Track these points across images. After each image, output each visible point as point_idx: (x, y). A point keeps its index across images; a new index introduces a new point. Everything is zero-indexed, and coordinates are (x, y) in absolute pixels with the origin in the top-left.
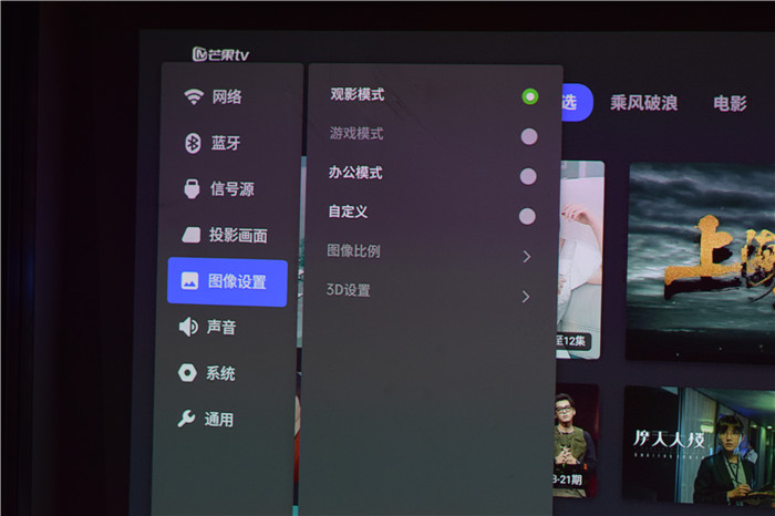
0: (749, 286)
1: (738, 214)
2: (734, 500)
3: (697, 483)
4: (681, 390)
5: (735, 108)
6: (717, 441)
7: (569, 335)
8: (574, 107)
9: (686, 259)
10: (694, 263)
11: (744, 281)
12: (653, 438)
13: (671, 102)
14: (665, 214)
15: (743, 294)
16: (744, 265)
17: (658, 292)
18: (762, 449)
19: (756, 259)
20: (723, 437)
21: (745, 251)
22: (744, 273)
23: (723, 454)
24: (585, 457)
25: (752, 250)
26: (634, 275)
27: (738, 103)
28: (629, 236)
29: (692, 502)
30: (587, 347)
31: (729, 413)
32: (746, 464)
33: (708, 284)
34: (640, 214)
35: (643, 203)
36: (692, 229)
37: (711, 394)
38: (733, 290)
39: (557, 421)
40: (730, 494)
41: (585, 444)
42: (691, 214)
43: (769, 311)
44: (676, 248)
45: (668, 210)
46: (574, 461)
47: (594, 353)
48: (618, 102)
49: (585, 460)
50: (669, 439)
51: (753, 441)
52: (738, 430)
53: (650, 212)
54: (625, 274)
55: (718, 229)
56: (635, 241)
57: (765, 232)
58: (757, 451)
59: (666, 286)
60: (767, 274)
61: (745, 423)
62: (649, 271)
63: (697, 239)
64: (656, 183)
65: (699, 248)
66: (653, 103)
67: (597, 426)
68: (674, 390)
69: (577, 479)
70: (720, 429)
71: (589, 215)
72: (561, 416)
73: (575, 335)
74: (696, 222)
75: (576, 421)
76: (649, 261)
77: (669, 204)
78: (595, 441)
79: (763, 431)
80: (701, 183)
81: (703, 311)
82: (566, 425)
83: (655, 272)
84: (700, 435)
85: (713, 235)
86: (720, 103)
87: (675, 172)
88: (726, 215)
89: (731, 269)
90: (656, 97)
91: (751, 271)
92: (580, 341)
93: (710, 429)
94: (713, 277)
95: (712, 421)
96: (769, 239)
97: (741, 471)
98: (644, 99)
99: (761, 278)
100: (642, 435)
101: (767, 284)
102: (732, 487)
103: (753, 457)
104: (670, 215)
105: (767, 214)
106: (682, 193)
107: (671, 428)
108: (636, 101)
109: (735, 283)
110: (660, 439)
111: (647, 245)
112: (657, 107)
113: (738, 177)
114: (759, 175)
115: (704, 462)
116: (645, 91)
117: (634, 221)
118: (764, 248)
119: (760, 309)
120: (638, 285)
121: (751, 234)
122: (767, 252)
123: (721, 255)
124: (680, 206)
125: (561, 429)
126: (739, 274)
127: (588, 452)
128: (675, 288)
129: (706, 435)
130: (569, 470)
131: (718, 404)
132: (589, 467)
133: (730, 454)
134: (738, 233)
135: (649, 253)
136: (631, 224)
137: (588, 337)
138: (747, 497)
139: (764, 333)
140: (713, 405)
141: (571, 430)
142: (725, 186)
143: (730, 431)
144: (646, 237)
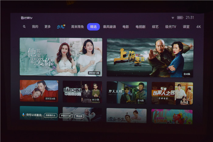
0: (130, 62)
1: (127, 48)
2: (128, 103)
3: (121, 99)
4: (117, 82)
5: (127, 28)
6: (124, 91)
7: (96, 72)
8: (96, 28)
9: (118, 57)
10: (120, 58)
11: (129, 61)
12: (112, 91)
13: (115, 27)
14: (114, 48)
15: (129, 63)
16: (129, 58)
17: (113, 63)
18: (133, 93)
19: (131, 56)
20: (125, 91)
21: (129, 55)
22: (129, 59)
23: (125, 94)
24: (100, 95)
25: (130, 55)
26: (108, 60)
27: (127, 27)
28: (107, 52)
29: (120, 103)
30: (100, 74)
31: (127, 86)
32: (130, 95)
33: (122, 61)
34: (109, 48)
35: (110, 46)
36: (119, 51)
37: (123, 82)
38: (127, 62)
39: (94, 89)
40: (127, 102)
41: (99, 93)
42: (119, 48)
43: (134, 66)
44: (116, 55)
45: (115, 47)
46: (97, 96)
47: (101, 75)
48: (105, 27)
49: (100, 96)
50: (115, 91)
51: (131, 91)
52: (128, 89)
53: (111, 48)
54: (107, 60)
55: (124, 51)
56: (108, 54)
57: (133, 51)
58: (132, 93)
59: (114, 62)
60: (133, 59)
61: (130, 88)
62: (111, 59)
63: (120, 53)
64: (112, 42)
65: (120, 55)
66: (111, 27)
67: (102, 89)
68: (116, 82)
69: (98, 100)
70: (125, 89)
71: (99, 49)
72: (95, 88)
73: (97, 72)
74: (120, 50)
75: (98, 88)
76: (111, 57)
77: (115, 46)
78: (101, 92)
79: (133, 89)
80: (120, 42)
81: (121, 67)
82: (96, 89)
83: (112, 59)
84: (121, 90)
85: (123, 52)
86: (124, 27)
87: (116, 40)
88: (125, 48)
89: (126, 59)
90: (112, 26)
91: (130, 59)
92: (98, 73)
93: (123, 89)
94: (123, 60)
95: (123, 88)
96: (133, 53)
97: (129, 97)
98: (109, 26)
99: (132, 60)
100: (110, 91)
101: (133, 61)
102: (127, 100)
103: (131, 94)
104: (115, 48)
105: (133, 48)
106: (117, 44)
107: (116, 89)
108: (108, 26)
109: (127, 61)
110: (114, 91)
111: (110, 54)
112: (112, 28)
113: (128, 41)
114: (131, 40)
115: (122, 96)
116: (110, 24)
117: (108, 50)
118: (133, 54)
119: (132, 66)
120: (109, 62)
121: (130, 52)
122: (133, 55)
123: (124, 56)
124: (117, 47)
125: (95, 90)
126: (128, 60)
127: (100, 94)
128: (116, 62)
129: (122, 90)
130: (96, 98)
131: (124, 84)
132: (100, 97)
133: (127, 94)
134: (128, 52)
135: (111, 56)
136: (107, 50)
137: (100, 72)
138: (130, 102)
139: (133, 71)
140: (124, 85)
141: (97, 90)
142: (125, 43)
143: (127, 89)
144: (110, 53)
